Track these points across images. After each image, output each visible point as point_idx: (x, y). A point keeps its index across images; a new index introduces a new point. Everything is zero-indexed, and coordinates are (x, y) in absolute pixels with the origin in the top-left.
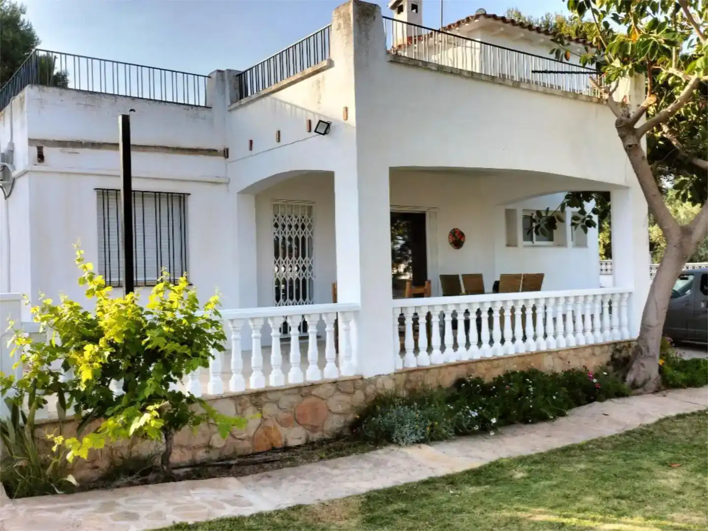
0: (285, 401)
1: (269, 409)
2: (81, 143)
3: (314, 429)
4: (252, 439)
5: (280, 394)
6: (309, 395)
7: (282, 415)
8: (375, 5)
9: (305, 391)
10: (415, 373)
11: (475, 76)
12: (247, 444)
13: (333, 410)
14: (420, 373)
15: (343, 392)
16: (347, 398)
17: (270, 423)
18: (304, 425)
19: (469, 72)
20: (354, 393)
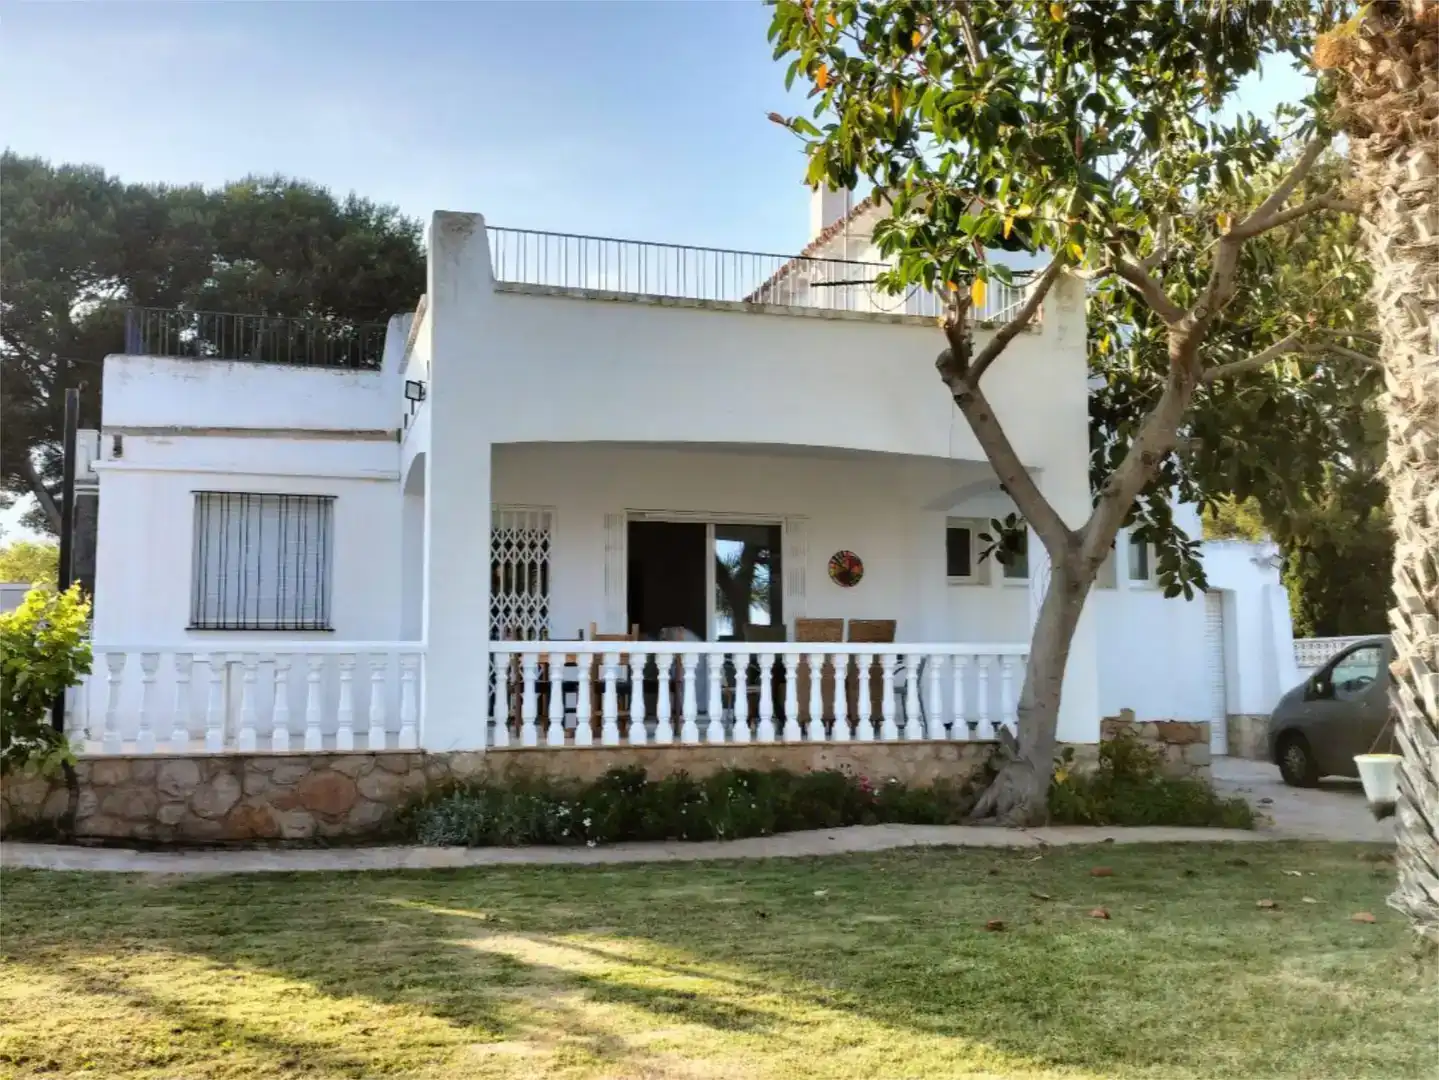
0: (283, 773)
1: (253, 783)
2: (176, 429)
3: (331, 818)
4: (224, 819)
5: (275, 762)
6: (326, 768)
7: (275, 792)
8: (475, 215)
9: (318, 762)
10: (527, 754)
11: (664, 301)
12: (215, 825)
13: (368, 794)
14: (540, 756)
15: (386, 770)
16: (394, 780)
17: (254, 803)
18: (313, 811)
19: (652, 297)
20: (407, 772)
